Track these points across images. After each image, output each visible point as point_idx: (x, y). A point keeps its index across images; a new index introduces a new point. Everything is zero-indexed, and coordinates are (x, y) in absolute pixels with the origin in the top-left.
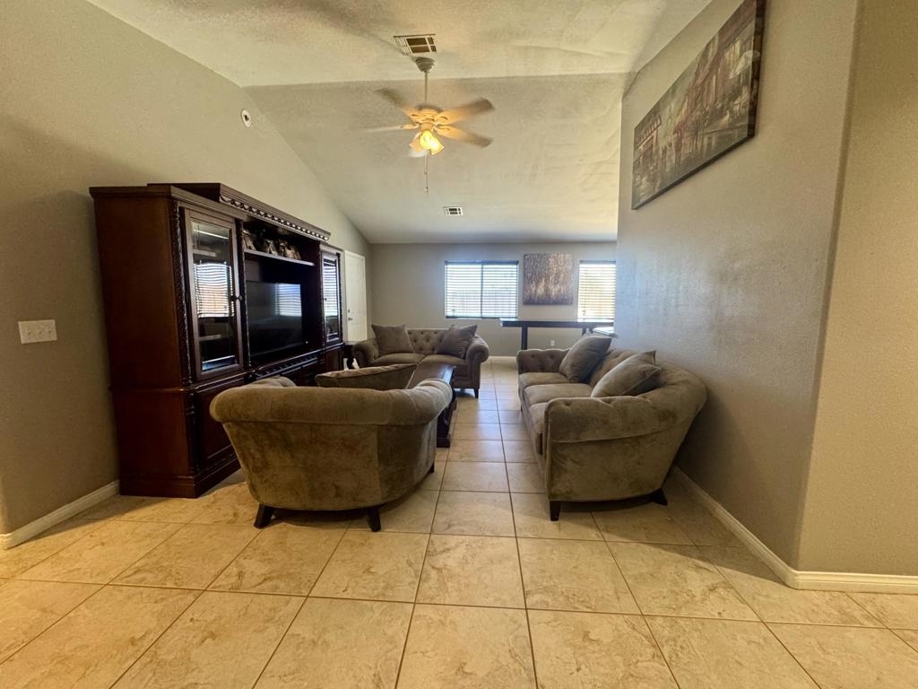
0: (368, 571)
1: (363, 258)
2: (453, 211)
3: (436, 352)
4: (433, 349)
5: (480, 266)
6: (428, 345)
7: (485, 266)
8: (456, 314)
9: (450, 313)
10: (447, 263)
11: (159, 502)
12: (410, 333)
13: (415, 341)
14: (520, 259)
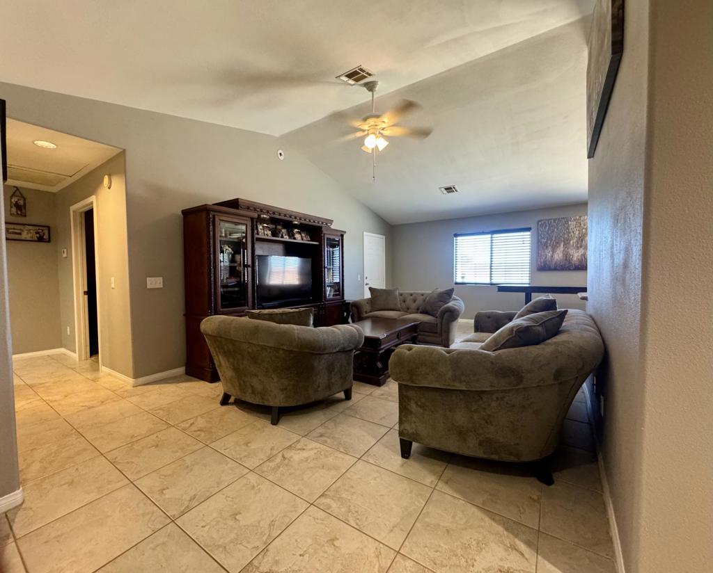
0: (247, 444)
1: (384, 237)
2: (449, 189)
3: (419, 311)
4: (418, 309)
5: (489, 236)
6: (414, 306)
7: (494, 236)
8: (466, 280)
9: (459, 280)
10: (456, 235)
11: (194, 381)
12: (401, 295)
13: (404, 302)
14: (534, 226)
